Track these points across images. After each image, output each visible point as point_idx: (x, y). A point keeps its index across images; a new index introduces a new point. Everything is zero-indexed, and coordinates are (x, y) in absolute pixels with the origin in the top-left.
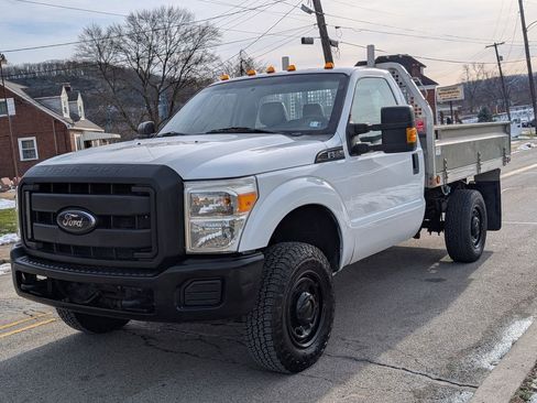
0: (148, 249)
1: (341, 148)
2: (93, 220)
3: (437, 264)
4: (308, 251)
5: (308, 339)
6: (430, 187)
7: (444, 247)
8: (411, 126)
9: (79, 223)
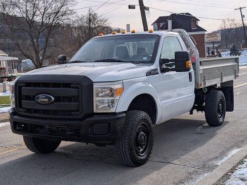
0: (78, 111)
1: (157, 69)
2: (53, 99)
3: (201, 127)
4: (143, 114)
5: (143, 152)
6: (197, 88)
7: (205, 120)
8: (188, 60)
9: (46, 100)
